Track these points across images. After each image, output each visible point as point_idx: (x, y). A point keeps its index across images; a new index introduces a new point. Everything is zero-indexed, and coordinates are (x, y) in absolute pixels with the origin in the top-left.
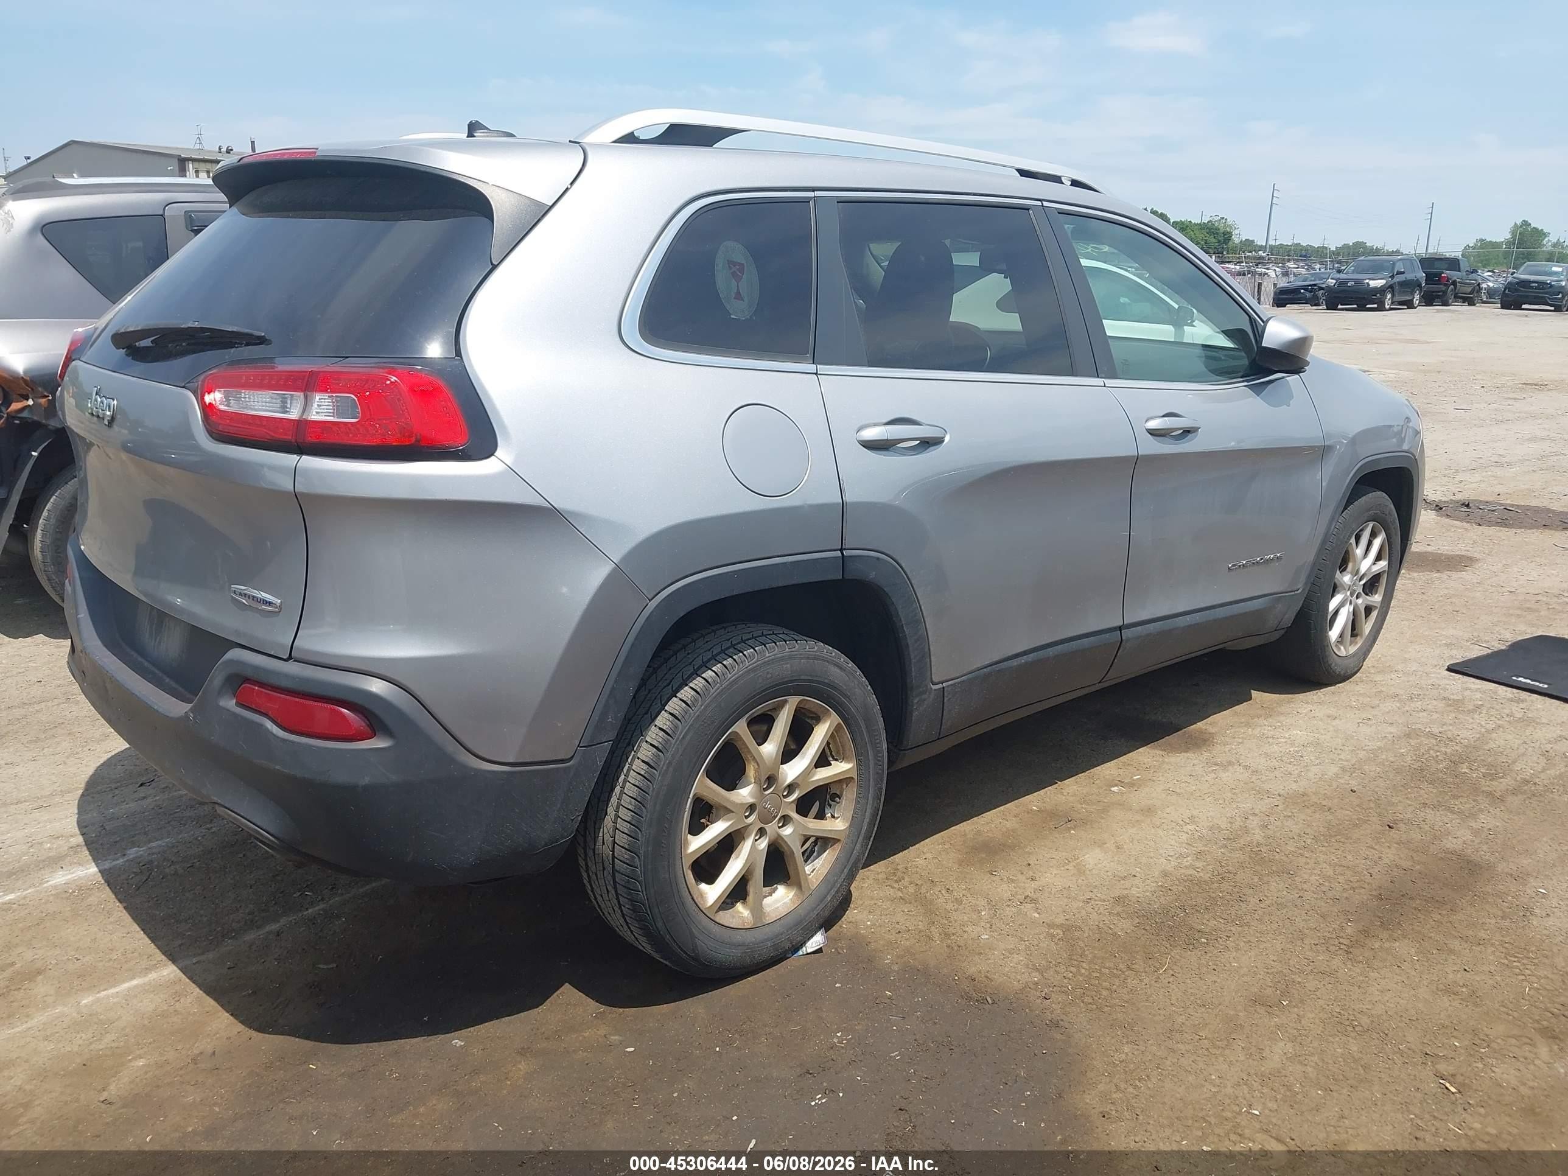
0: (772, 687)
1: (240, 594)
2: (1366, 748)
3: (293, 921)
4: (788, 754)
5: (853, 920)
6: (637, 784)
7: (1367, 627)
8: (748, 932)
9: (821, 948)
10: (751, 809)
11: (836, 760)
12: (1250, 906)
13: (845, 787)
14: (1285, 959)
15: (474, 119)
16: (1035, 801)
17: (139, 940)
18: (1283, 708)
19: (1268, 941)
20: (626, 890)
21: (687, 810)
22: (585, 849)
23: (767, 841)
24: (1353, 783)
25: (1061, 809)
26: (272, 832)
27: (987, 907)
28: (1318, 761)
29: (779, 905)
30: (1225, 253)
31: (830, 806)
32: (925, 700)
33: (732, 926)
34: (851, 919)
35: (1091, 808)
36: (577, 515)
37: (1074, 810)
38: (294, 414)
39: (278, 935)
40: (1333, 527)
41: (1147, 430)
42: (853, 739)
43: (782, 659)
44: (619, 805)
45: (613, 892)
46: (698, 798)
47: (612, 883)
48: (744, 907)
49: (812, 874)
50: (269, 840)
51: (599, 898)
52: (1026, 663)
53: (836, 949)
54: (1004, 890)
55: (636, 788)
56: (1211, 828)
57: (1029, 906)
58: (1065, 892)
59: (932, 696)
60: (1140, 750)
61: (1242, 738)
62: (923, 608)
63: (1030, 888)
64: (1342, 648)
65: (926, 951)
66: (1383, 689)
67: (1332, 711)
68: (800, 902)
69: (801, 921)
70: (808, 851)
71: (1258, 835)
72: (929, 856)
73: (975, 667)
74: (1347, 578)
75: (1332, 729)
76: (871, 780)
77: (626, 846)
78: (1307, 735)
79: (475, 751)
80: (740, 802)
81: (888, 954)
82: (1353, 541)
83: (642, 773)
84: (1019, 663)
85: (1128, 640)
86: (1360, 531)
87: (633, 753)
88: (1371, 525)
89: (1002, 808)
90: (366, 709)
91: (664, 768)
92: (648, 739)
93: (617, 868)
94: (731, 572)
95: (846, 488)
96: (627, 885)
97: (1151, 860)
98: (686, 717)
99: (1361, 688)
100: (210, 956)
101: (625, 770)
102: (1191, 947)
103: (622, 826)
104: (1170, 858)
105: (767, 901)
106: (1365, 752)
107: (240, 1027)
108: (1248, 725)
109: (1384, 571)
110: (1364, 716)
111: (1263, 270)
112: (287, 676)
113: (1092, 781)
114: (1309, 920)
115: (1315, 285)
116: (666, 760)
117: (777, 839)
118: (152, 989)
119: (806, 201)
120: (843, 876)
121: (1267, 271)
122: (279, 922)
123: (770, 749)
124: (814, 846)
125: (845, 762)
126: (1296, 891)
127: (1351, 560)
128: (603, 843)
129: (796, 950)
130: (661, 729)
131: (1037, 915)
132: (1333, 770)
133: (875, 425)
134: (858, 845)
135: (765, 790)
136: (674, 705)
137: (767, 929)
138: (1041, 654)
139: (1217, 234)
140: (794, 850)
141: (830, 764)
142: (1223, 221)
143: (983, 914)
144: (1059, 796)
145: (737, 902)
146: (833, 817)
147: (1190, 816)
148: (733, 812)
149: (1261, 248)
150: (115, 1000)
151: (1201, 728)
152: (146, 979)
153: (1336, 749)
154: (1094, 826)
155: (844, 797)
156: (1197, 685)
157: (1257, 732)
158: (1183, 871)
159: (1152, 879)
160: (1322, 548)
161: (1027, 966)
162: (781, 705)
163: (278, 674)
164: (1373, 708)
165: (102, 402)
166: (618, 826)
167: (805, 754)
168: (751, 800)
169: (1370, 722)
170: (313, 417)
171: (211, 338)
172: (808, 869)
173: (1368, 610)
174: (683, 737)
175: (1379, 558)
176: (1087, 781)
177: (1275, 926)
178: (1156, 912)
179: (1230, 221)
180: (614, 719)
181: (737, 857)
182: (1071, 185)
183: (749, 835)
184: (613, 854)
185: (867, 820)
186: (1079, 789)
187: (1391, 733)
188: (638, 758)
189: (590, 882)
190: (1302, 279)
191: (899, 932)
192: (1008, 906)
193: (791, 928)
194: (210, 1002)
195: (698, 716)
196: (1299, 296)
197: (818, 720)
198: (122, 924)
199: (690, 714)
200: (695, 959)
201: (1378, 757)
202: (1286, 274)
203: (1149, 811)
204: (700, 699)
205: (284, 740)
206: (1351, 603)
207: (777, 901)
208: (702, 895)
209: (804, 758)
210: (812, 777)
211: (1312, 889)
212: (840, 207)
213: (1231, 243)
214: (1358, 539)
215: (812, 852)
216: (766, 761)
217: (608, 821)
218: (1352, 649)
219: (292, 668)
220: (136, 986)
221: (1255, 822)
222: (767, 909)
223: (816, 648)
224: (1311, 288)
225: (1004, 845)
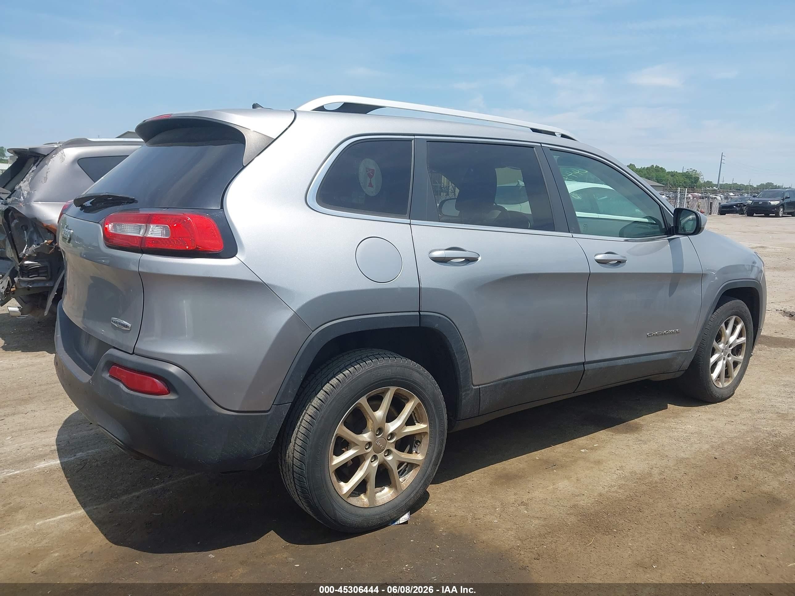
0: (381, 380)
1: (115, 322)
2: (728, 436)
3: (147, 492)
4: (390, 418)
5: (428, 509)
6: (305, 427)
7: (735, 373)
8: (366, 510)
9: (407, 521)
10: (369, 445)
11: (419, 422)
12: (645, 514)
13: (423, 437)
14: (659, 544)
15: (255, 102)
16: (537, 455)
17: (72, 496)
18: (684, 413)
19: (652, 533)
20: (298, 482)
21: (332, 442)
22: (281, 460)
23: (377, 463)
24: (717, 454)
25: (551, 459)
26: (121, 439)
27: (500, 506)
28: (698, 442)
29: (384, 497)
30: (695, 188)
31: (415, 447)
32: (468, 394)
33: (357, 506)
34: (426, 508)
35: (567, 460)
36: (275, 287)
37: (558, 460)
38: (141, 234)
39: (138, 498)
40: (710, 316)
41: (595, 260)
42: (427, 412)
43: (386, 366)
44: (296, 437)
45: (293, 483)
46: (339, 437)
47: (292, 478)
48: (365, 497)
49: (404, 482)
50: (120, 444)
51: (288, 486)
52: (528, 379)
53: (415, 523)
54: (511, 498)
55: (305, 429)
56: (631, 473)
57: (523, 507)
58: (544, 501)
59: (473, 392)
60: (601, 431)
61: (658, 428)
62: (466, 344)
63: (525, 498)
64: (720, 383)
65: (463, 527)
66: (743, 407)
67: (712, 416)
68: (396, 496)
69: (396, 506)
70: (403, 470)
71: (656, 478)
72: (475, 479)
73: (498, 378)
74: (721, 346)
75: (710, 425)
76: (437, 434)
77: (299, 459)
78: (695, 428)
79: (218, 403)
80: (362, 440)
81: (442, 527)
82: (723, 325)
83: (308, 421)
84: (524, 378)
85: (588, 370)
86: (728, 320)
87: (305, 411)
88: (734, 317)
89: (519, 457)
90: (166, 379)
91: (319, 419)
92: (313, 404)
93: (295, 470)
94: (357, 319)
95: (422, 282)
96: (299, 479)
97: (595, 487)
98: (333, 393)
99: (730, 405)
100: (103, 506)
101: (301, 419)
102: (607, 533)
103: (298, 448)
104: (605, 487)
105: (378, 494)
106: (727, 439)
107: (107, 541)
108: (663, 421)
109: (744, 343)
110: (729, 420)
111: (714, 196)
112: (131, 362)
113: (571, 446)
114: (677, 524)
115: (742, 204)
116: (320, 415)
117: (384, 461)
118: (71, 520)
119: (410, 140)
120: (420, 485)
121: (716, 197)
122: (140, 491)
123: (380, 414)
124: (406, 468)
125: (423, 424)
126: (673, 508)
127: (723, 335)
128: (289, 457)
129: (395, 522)
130: (319, 399)
131: (526, 512)
132: (707, 446)
133: (440, 250)
134: (430, 469)
135: (377, 435)
136: (327, 387)
137: (377, 509)
138: (537, 374)
139: (691, 178)
140: (393, 469)
141: (415, 425)
142: (694, 172)
143: (497, 509)
144: (552, 453)
145: (361, 494)
146: (416, 452)
147: (620, 466)
148: (358, 445)
149: (715, 185)
150: (53, 524)
151: (636, 422)
152: (70, 515)
153: (710, 436)
154: (567, 469)
155: (422, 443)
156: (639, 400)
157: (667, 425)
158: (611, 494)
159: (593, 497)
160: (704, 328)
161: (515, 537)
162: (387, 391)
163: (126, 360)
164: (735, 416)
165: (67, 231)
166: (295, 448)
167: (400, 418)
168: (369, 440)
169: (732, 423)
170: (149, 235)
171: (113, 200)
172: (401, 480)
173: (735, 364)
174: (330, 404)
175: (740, 336)
176: (569, 446)
177: (657, 525)
178: (591, 514)
179: (698, 172)
180: (292, 392)
181: (361, 470)
182: (561, 137)
183: (368, 459)
184: (293, 463)
185: (435, 455)
186: (563, 450)
187: (743, 429)
188: (307, 414)
189: (283, 477)
190: (734, 201)
191: (451, 516)
192: (512, 506)
193: (390, 510)
194: (96, 528)
195: (339, 393)
196: (732, 209)
197: (408, 400)
198: (66, 488)
199: (335, 392)
200: (335, 521)
201: (733, 441)
202: (726, 198)
203: (598, 462)
204: (340, 384)
205: (128, 394)
206: (724, 359)
207: (384, 495)
208: (340, 488)
209: (399, 420)
210: (404, 431)
211: (682, 507)
212: (428, 144)
213: (698, 183)
214: (727, 325)
215: (405, 470)
216: (378, 421)
217: (291, 445)
218: (726, 384)
219: (134, 358)
220: (64, 518)
221: (656, 471)
222: (378, 499)
223: (406, 362)
224: (740, 206)
225: (516, 476)
